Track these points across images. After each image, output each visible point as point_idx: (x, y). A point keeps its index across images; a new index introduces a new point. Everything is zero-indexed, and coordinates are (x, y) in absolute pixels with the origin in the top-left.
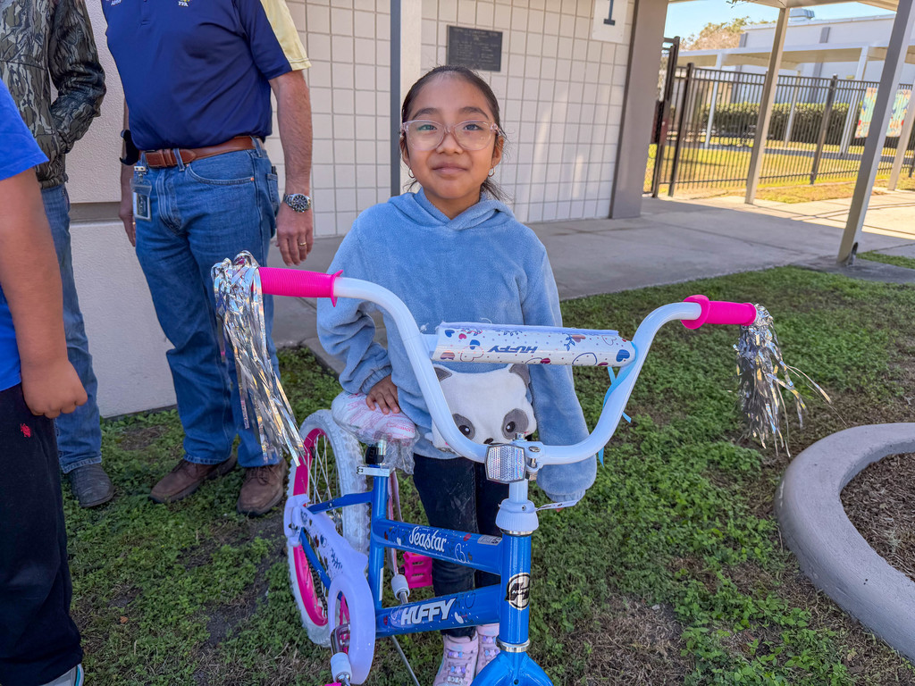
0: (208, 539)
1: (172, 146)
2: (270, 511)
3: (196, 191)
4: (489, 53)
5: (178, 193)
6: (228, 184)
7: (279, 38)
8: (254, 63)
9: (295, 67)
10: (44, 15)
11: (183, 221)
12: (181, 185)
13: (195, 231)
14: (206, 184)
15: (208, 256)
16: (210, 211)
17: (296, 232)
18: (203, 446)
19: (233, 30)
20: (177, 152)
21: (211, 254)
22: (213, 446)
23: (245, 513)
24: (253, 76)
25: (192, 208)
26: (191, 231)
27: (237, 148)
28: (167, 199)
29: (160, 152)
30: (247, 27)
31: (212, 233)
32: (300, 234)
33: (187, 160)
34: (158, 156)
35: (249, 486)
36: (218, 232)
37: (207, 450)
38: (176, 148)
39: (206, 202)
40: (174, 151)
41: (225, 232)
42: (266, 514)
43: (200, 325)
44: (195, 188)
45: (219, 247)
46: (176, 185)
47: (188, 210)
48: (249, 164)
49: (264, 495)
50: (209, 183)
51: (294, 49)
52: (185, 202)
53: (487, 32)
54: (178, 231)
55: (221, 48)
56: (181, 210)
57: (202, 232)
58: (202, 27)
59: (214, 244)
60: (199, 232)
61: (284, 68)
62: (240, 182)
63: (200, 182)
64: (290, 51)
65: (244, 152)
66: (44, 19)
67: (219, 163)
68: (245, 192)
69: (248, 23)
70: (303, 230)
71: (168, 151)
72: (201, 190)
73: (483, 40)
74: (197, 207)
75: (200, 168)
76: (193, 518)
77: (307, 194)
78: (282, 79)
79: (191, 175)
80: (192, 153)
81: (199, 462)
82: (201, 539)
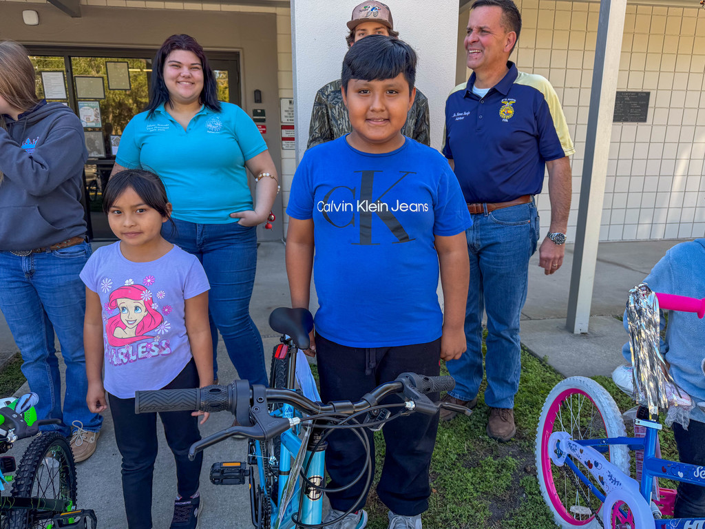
0: (472, 451)
1: (482, 201)
2: (510, 440)
3: (493, 228)
4: (638, 108)
5: (481, 229)
6: (515, 225)
7: (559, 136)
8: (539, 151)
9: (566, 154)
10: (412, 128)
11: (481, 246)
12: (484, 225)
13: (487, 252)
14: (500, 225)
15: (493, 268)
16: (501, 241)
17: (553, 257)
18: (461, 388)
19: (532, 133)
20: (485, 205)
21: (496, 267)
22: (468, 388)
23: (495, 439)
24: (537, 159)
25: (489, 239)
26: (484, 252)
27: (521, 202)
28: (474, 233)
29: (474, 205)
30: (540, 131)
31: (500, 254)
32: (555, 259)
33: (490, 210)
34: (473, 208)
35: (495, 421)
36: (503, 254)
37: (463, 390)
38: (485, 203)
39: (500, 236)
40: (483, 205)
41: (508, 254)
42: (507, 441)
43: (473, 309)
44: (493, 227)
45: (502, 263)
46: (481, 225)
47: (486, 239)
48: (528, 212)
49: (507, 428)
50: (502, 224)
51: (568, 143)
52: (485, 235)
53: (637, 93)
54: (475, 251)
55: (523, 144)
56: (482, 239)
57: (493, 253)
58: (517, 133)
59: (499, 261)
60: (490, 253)
61: (560, 154)
62: (522, 224)
63: (497, 223)
64: (565, 144)
65: (526, 205)
66: (412, 131)
67: (510, 211)
68: (524, 230)
69: (541, 129)
70: (558, 256)
71: (479, 205)
72: (497, 228)
73: (633, 100)
74: (493, 238)
75: (498, 214)
76: (459, 435)
77: (565, 233)
78: (557, 161)
79: (491, 219)
80: (493, 206)
81: (458, 398)
82: (468, 450)
